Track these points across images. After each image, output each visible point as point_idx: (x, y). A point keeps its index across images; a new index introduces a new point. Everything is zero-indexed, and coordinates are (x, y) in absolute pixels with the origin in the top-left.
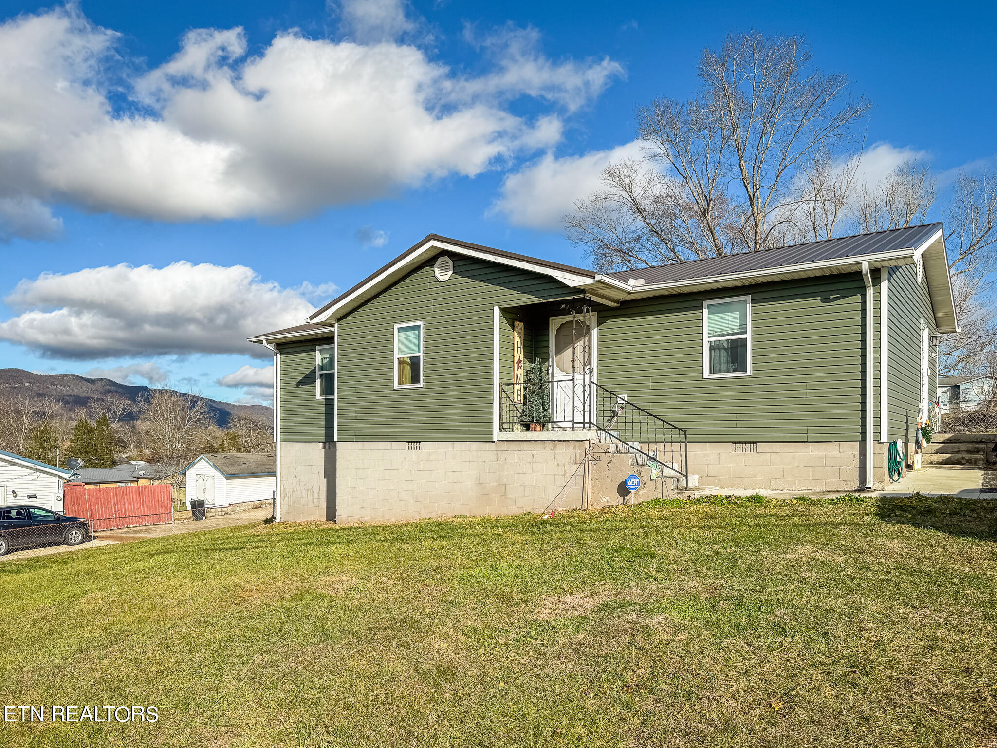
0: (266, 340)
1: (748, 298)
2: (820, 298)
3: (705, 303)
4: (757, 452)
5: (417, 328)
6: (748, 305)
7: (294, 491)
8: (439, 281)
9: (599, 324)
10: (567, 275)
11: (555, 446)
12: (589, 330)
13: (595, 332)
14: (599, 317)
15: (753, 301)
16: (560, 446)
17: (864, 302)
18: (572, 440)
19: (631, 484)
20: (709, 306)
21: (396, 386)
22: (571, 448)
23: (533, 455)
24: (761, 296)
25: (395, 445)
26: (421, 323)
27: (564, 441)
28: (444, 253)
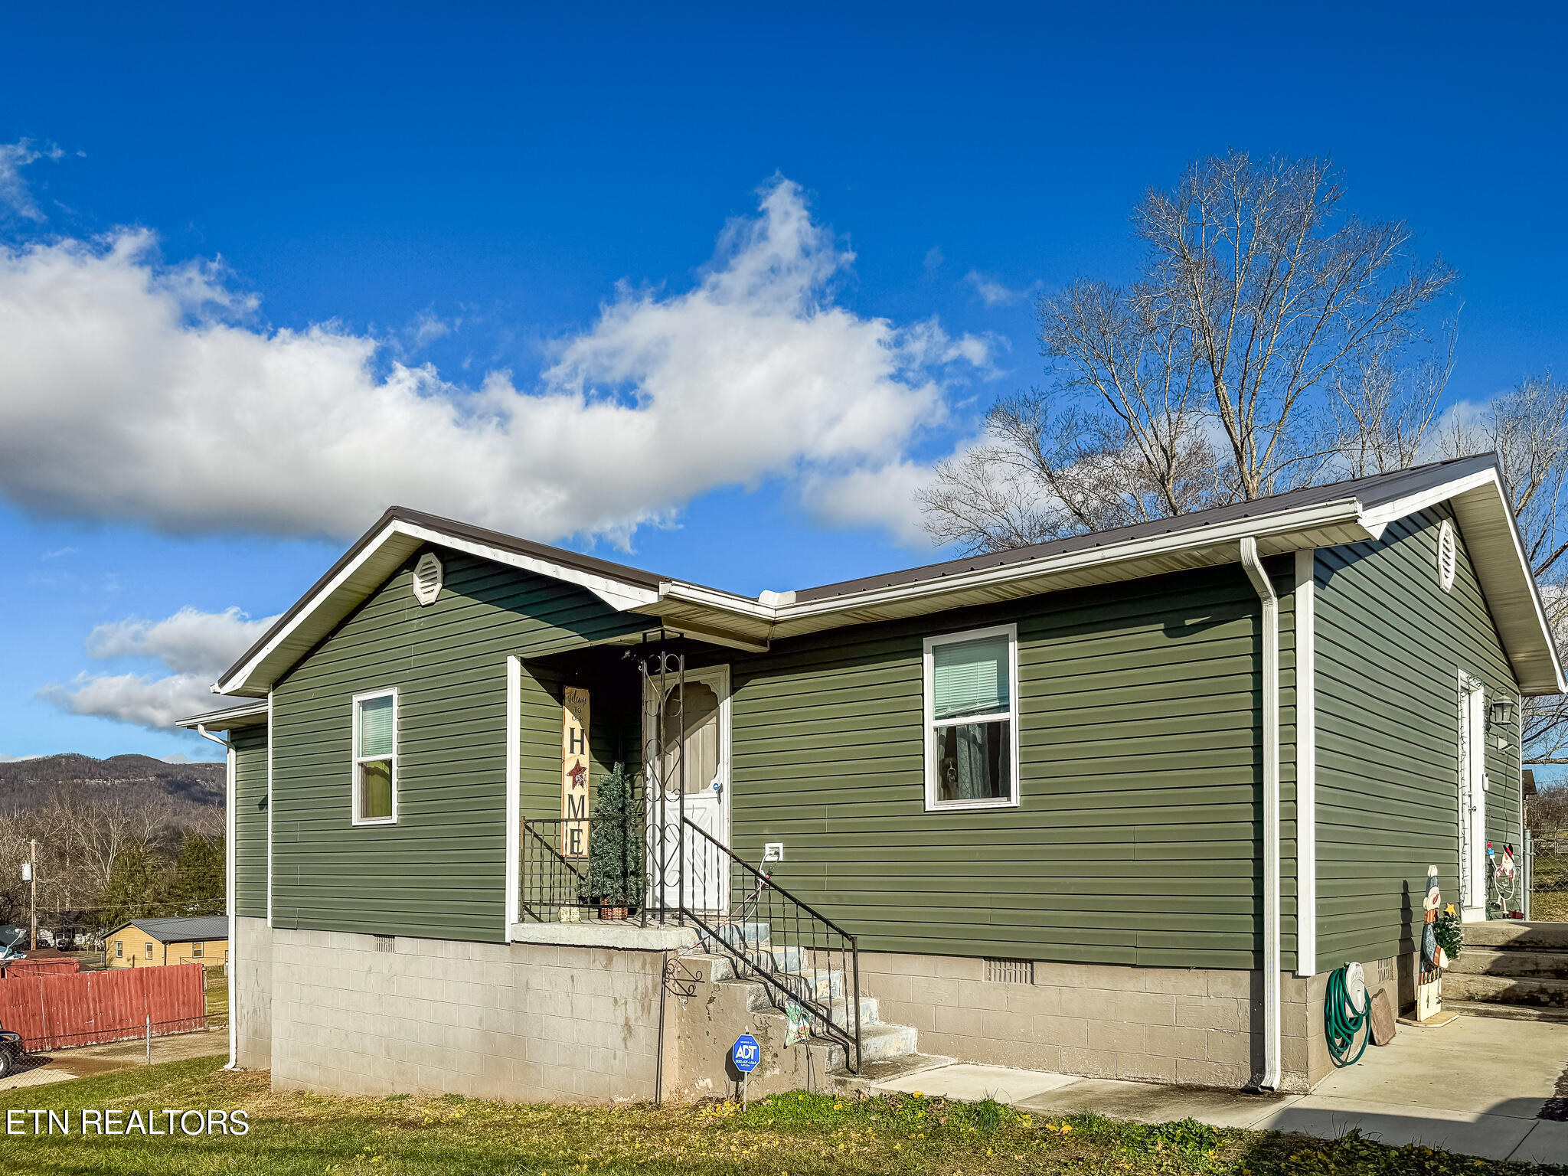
0: (204, 725)
1: (1011, 629)
2: (1162, 626)
3: (928, 642)
4: (1032, 983)
5: (387, 701)
6: (1011, 645)
7: (255, 1011)
8: (421, 605)
9: (734, 690)
10: (614, 585)
11: (610, 960)
12: (713, 703)
13: (726, 706)
14: (733, 677)
15: (1022, 636)
16: (619, 961)
17: (1258, 638)
18: (638, 949)
19: (742, 1056)
20: (936, 650)
21: (356, 820)
22: (638, 965)
23: (572, 977)
24: (1037, 625)
25: (354, 938)
26: (394, 692)
27: (623, 949)
28: (428, 547)
